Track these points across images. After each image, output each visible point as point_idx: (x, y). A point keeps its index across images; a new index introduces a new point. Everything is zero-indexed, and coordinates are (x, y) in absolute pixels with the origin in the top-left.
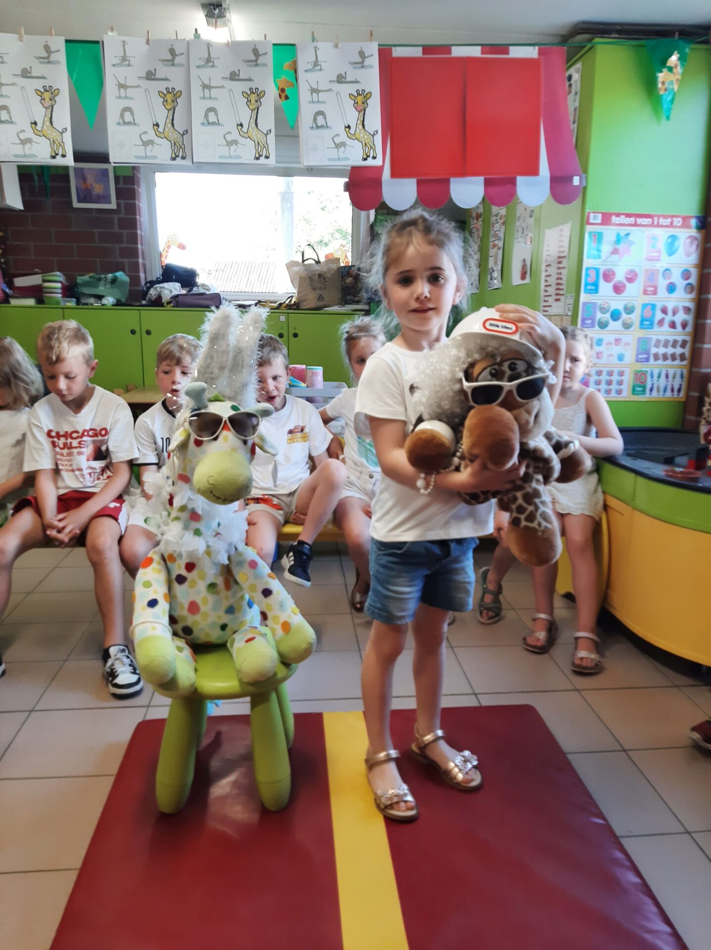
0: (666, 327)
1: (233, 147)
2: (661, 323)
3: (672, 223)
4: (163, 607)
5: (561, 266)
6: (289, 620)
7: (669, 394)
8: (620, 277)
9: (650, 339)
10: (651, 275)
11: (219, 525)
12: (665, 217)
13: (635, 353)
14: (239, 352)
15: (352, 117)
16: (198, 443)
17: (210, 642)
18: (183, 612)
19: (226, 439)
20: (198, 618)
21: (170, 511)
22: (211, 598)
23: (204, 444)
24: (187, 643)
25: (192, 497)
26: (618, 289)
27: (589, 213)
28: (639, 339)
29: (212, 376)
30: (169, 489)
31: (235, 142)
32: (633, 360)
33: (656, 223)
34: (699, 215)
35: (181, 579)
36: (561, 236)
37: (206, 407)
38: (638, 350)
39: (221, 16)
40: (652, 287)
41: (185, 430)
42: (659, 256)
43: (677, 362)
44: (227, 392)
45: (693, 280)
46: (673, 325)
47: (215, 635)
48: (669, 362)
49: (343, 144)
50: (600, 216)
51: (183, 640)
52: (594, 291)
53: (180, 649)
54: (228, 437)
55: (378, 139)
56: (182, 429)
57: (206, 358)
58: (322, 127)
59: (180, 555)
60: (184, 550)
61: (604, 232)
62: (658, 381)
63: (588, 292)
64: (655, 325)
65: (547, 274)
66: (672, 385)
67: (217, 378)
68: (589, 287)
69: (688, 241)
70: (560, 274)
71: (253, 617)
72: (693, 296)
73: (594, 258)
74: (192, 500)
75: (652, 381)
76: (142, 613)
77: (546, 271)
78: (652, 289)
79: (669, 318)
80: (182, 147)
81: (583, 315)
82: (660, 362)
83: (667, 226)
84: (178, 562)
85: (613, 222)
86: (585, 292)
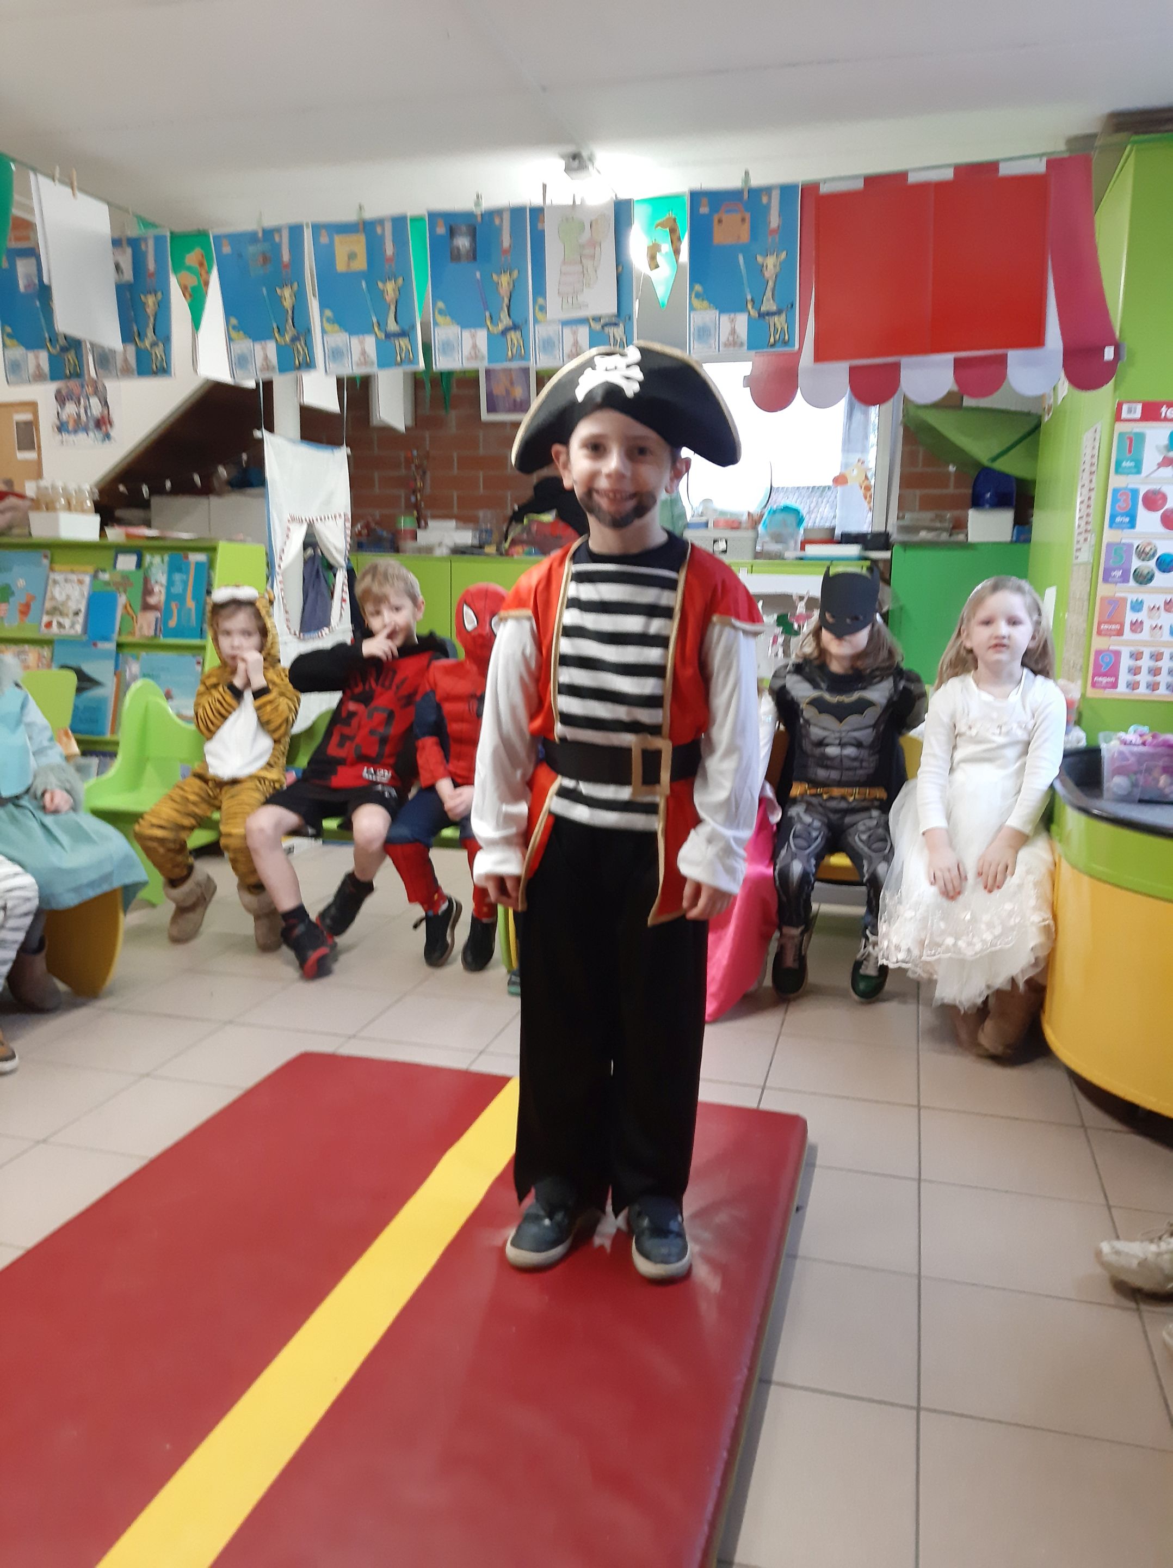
26: (1170, 521)
27: (1120, 405)
36: (1095, 440)
50: (1139, 407)
52: (1130, 526)
61: (1148, 432)
63: (1120, 526)
68: (1119, 520)
81: (1107, 563)
85: (1163, 415)
86: (1111, 526)
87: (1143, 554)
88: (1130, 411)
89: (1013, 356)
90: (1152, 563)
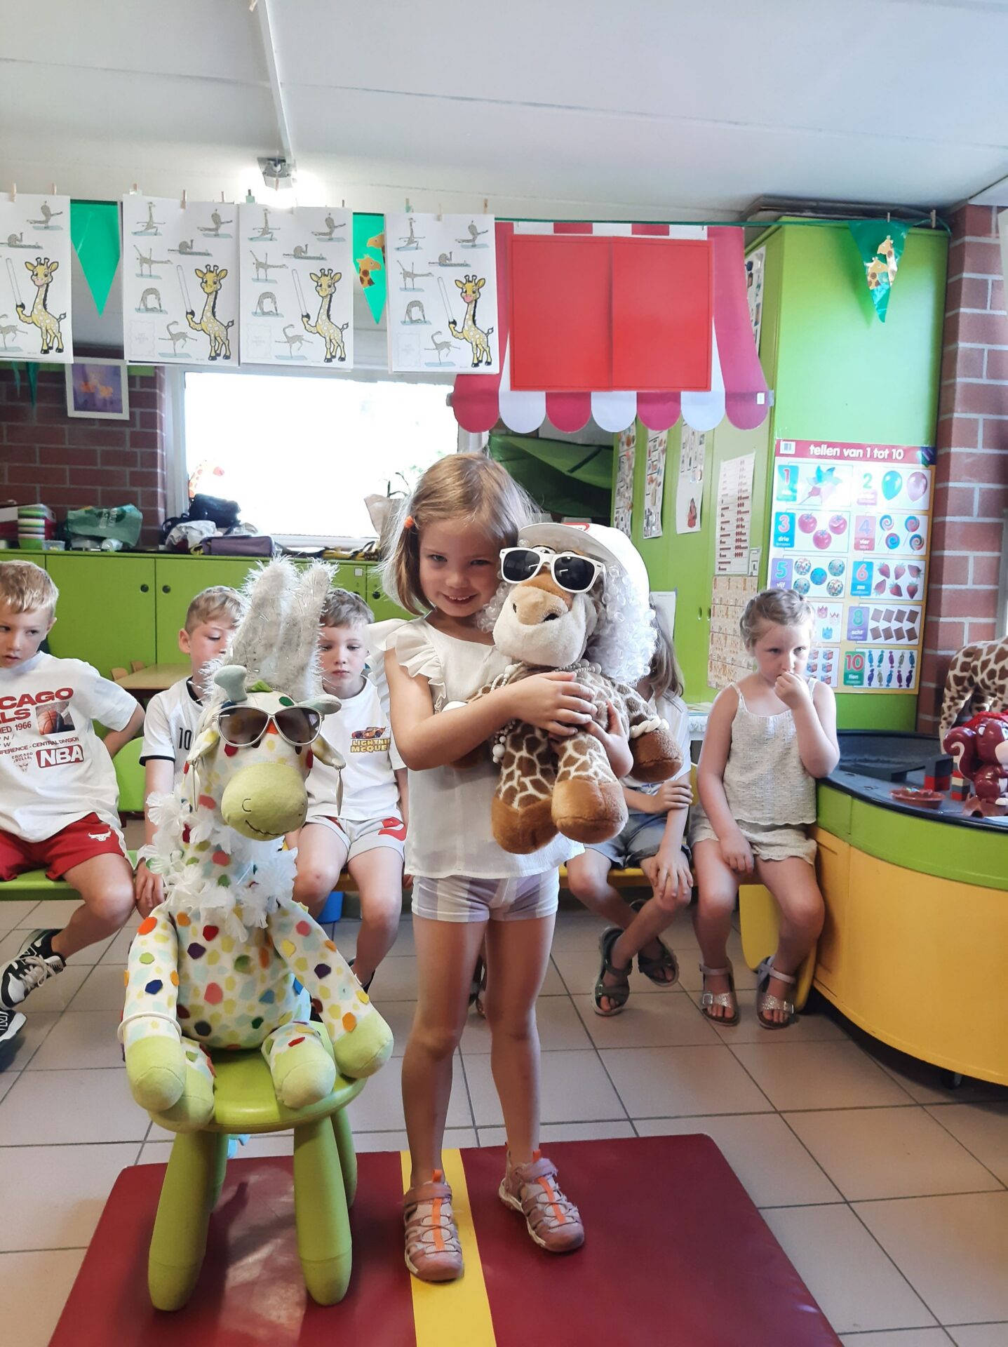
0: (887, 594)
1: (296, 345)
2: (881, 587)
3: (890, 455)
4: (169, 991)
5: (743, 509)
6: (353, 1012)
7: (894, 684)
8: (823, 525)
9: (868, 608)
10: (865, 523)
11: (255, 869)
12: (882, 448)
13: (846, 628)
14: (293, 624)
15: (459, 310)
16: (231, 751)
17: (236, 1045)
18: (197, 1000)
19: (271, 745)
20: (219, 1008)
21: (185, 850)
22: (239, 979)
23: (240, 752)
24: (201, 1047)
25: (217, 829)
26: (821, 541)
27: (779, 442)
28: (851, 609)
29: (255, 656)
30: (184, 817)
31: (299, 338)
32: (845, 638)
33: (868, 456)
34: (925, 446)
35: (196, 951)
36: (742, 470)
37: (245, 699)
38: (849, 623)
39: (285, 174)
40: (867, 539)
41: (213, 732)
42: (875, 499)
43: (905, 641)
44: (276, 679)
45: (922, 531)
46: (897, 591)
47: (243, 1035)
48: (893, 640)
49: (446, 345)
50: (793, 444)
51: (197, 1043)
52: (789, 544)
53: (192, 1057)
54: (274, 744)
55: (494, 339)
56: (208, 730)
57: (247, 631)
58: (418, 321)
59: (197, 915)
60: (203, 907)
61: (799, 465)
62: (879, 666)
63: (782, 545)
64: (873, 591)
65: (724, 519)
66: (899, 672)
67: (260, 660)
68: (781, 539)
69: (913, 479)
70: (742, 520)
71: (300, 1006)
72: (923, 551)
73: (787, 500)
74: (218, 832)
75: (871, 666)
76: (137, 1002)
77: (722, 515)
78: (867, 542)
79: (891, 581)
80: (226, 343)
81: (773, 575)
82: (881, 640)
83: (884, 460)
84: (193, 924)
85: (812, 453)
86: (775, 545)
87: (801, 569)
88: (786, 448)
89: (685, 396)
90: (808, 576)
